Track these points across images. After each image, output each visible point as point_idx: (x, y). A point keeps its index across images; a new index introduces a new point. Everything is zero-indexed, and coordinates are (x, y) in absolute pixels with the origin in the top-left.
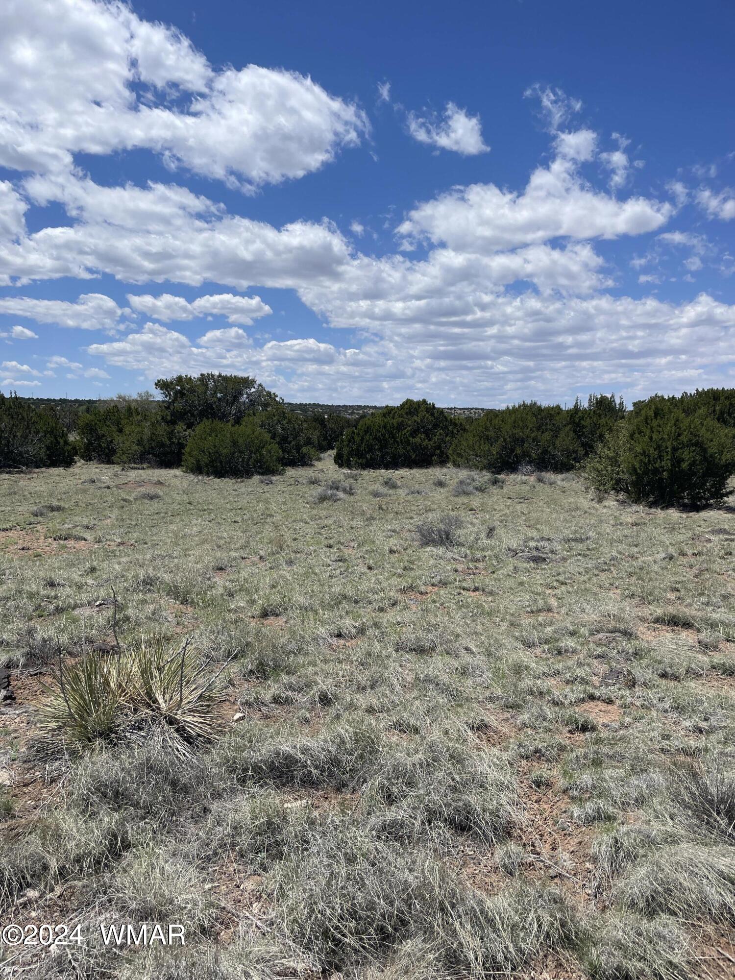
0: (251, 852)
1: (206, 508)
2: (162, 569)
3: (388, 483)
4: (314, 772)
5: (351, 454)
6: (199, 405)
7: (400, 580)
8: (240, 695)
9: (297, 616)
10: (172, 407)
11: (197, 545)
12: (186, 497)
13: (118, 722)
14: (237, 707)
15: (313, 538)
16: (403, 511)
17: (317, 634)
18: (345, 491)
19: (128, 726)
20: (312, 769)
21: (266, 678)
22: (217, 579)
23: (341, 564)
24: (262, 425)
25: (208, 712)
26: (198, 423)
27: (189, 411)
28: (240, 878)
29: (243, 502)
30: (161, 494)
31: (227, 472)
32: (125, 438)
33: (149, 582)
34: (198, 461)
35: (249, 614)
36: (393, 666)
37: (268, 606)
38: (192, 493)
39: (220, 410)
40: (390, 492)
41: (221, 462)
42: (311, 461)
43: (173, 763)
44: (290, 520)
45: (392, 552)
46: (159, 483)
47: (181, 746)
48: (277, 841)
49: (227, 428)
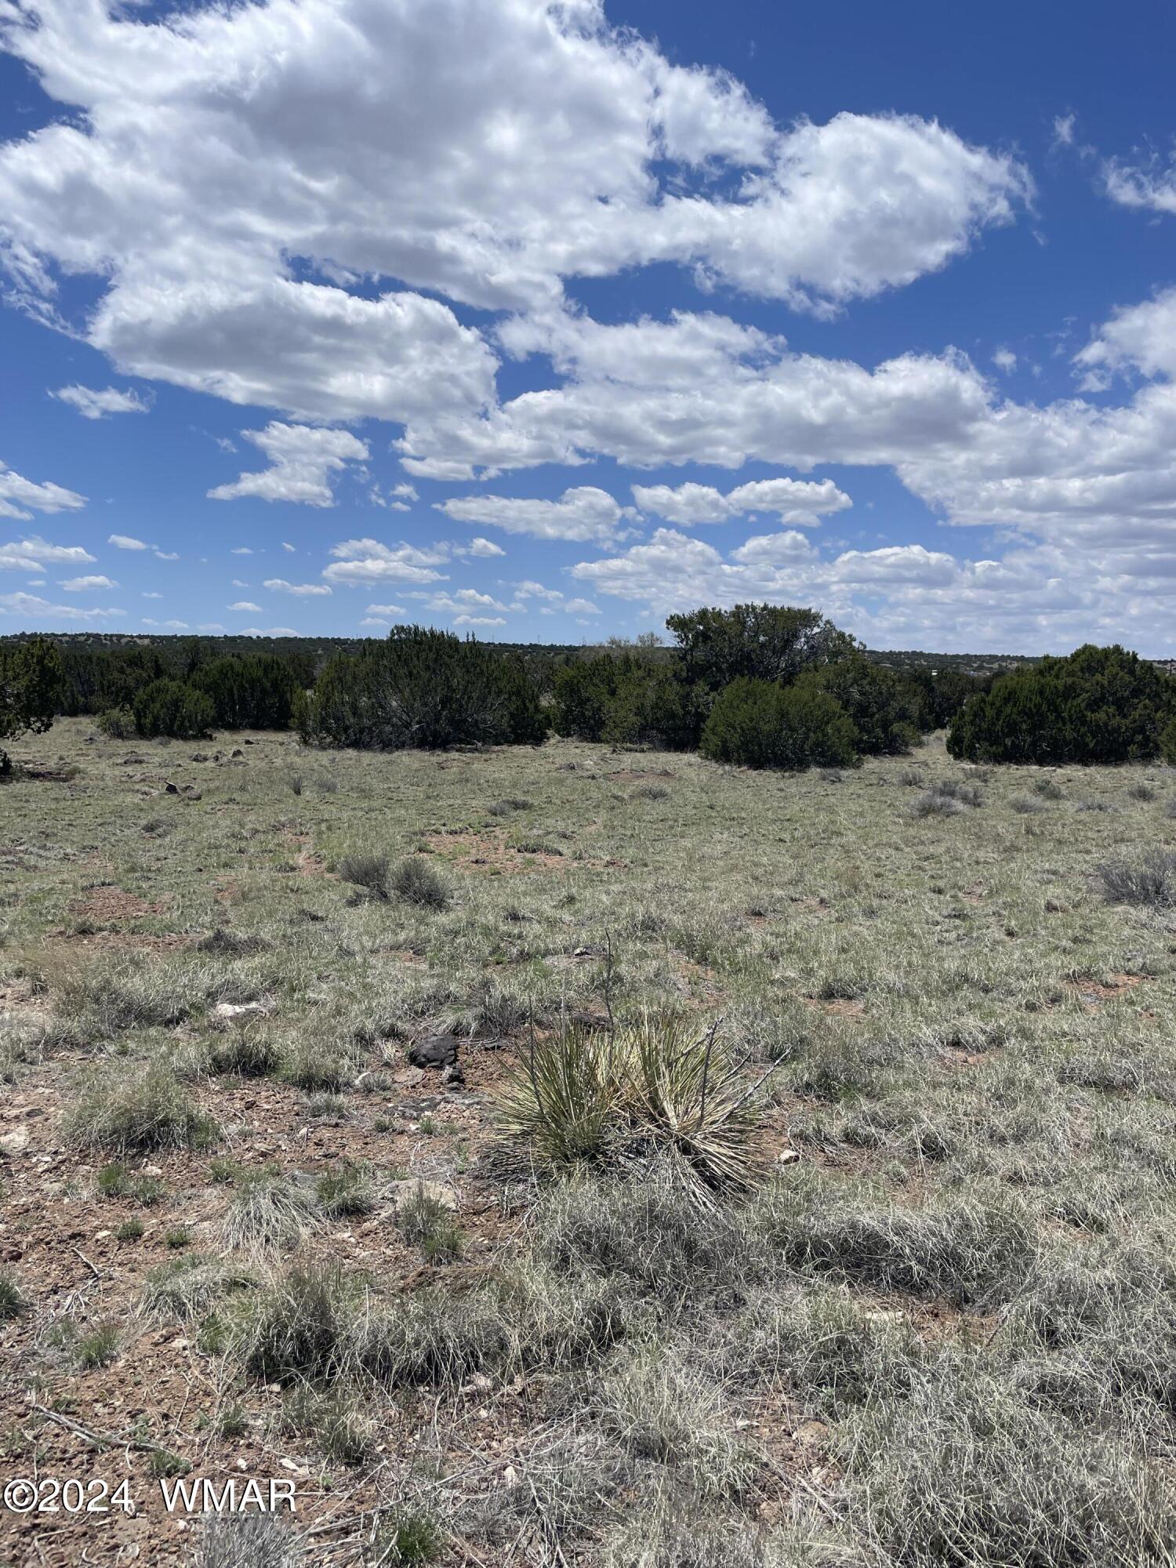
0: (811, 1382)
1: (735, 815)
2: (670, 907)
3: (1046, 790)
4: (916, 1268)
5: (976, 737)
6: (731, 655)
7: (1066, 959)
8: (791, 1122)
9: (882, 1003)
10: (689, 657)
11: (723, 873)
12: (705, 797)
13: (609, 1137)
14: (785, 1140)
15: (909, 875)
16: (1072, 839)
17: (918, 1038)
18: (965, 799)
19: (623, 1146)
20: (913, 1263)
21: (834, 1100)
22: (751, 930)
23: (958, 922)
24: (827, 688)
25: (740, 1141)
26: (728, 683)
27: (716, 664)
28: (792, 1421)
29: (793, 809)
30: (669, 790)
31: (768, 761)
32: (619, 703)
33: (650, 926)
34: (724, 742)
35: (804, 991)
36: (1055, 1106)
37: (835, 980)
38: (714, 792)
39: (762, 662)
40: (1048, 804)
41: (760, 745)
42: (907, 746)
43: (688, 1216)
44: (871, 843)
45: (1051, 908)
46: (666, 773)
47: (698, 1189)
48: (853, 1373)
49: (772, 692)
